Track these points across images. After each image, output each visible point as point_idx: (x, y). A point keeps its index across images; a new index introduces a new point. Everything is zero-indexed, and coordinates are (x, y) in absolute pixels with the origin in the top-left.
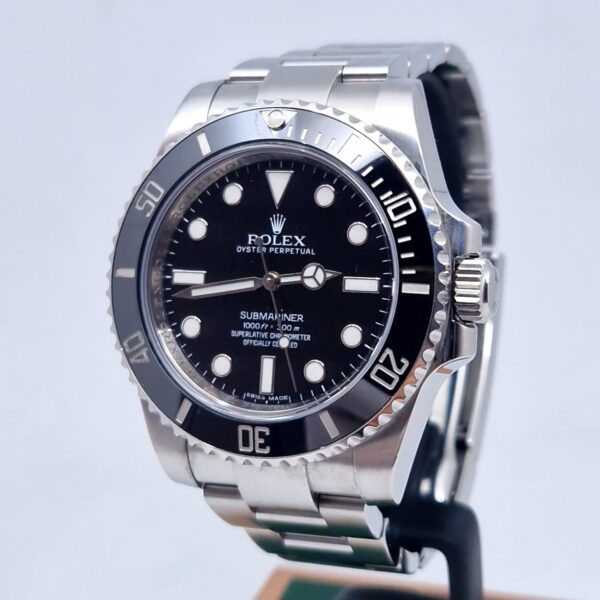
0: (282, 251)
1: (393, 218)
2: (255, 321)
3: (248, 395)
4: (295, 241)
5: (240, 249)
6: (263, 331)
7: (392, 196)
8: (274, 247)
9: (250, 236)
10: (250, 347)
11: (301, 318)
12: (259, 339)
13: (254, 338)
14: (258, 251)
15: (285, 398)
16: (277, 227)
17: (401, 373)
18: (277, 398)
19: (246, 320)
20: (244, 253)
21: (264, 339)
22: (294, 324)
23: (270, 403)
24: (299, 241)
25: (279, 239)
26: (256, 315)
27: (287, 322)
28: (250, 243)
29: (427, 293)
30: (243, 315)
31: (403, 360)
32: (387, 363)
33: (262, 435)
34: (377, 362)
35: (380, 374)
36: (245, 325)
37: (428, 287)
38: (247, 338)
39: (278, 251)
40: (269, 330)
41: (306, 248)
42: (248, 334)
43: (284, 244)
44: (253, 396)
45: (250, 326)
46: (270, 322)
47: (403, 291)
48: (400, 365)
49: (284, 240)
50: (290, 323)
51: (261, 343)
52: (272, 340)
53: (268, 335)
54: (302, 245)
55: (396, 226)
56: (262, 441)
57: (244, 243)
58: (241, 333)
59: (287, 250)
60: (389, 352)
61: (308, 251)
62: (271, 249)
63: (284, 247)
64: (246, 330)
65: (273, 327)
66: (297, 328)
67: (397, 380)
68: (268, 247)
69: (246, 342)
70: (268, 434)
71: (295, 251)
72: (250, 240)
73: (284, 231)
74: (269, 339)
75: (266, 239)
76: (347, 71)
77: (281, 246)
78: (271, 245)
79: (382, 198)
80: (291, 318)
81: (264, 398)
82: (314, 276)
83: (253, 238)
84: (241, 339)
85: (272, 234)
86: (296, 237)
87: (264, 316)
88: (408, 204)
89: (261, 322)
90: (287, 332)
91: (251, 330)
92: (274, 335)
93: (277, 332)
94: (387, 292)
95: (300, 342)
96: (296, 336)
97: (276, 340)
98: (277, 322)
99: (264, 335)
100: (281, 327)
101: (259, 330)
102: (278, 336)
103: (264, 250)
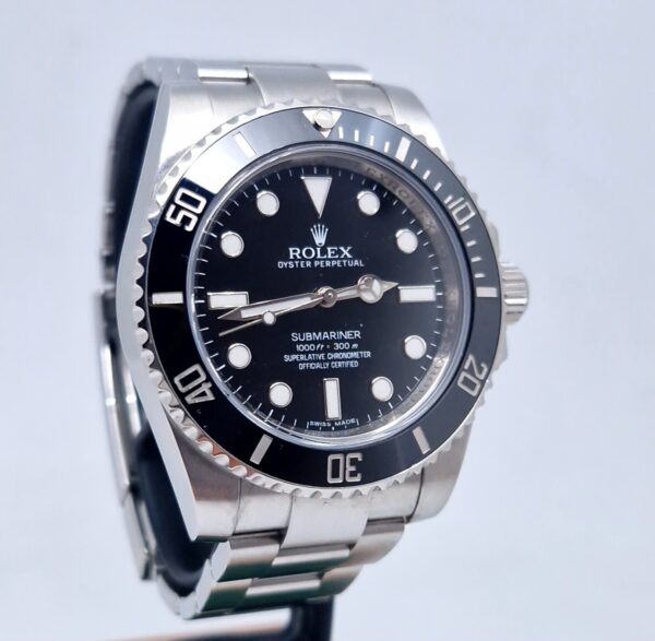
0: (328, 263)
1: (459, 222)
2: (309, 343)
3: (312, 423)
4: (340, 252)
5: (281, 264)
6: (319, 352)
7: (453, 200)
8: (319, 260)
9: (291, 249)
10: (308, 371)
11: (357, 334)
12: (316, 361)
13: (310, 361)
14: (302, 266)
16: (320, 238)
17: (482, 377)
18: (343, 423)
19: (299, 342)
20: (287, 269)
21: (321, 361)
22: (351, 342)
23: (338, 428)
24: (346, 252)
25: (324, 251)
26: (308, 336)
27: (343, 340)
28: (292, 257)
29: (495, 295)
30: (295, 337)
31: (483, 365)
32: (470, 370)
33: (354, 462)
34: (462, 369)
35: (466, 381)
36: (298, 347)
37: (494, 289)
38: (302, 362)
39: (324, 264)
40: (325, 351)
41: (353, 259)
42: (303, 357)
43: (330, 256)
44: (317, 424)
45: (304, 348)
46: (325, 342)
47: (478, 295)
48: (481, 370)
49: (329, 253)
50: (348, 340)
51: (318, 366)
52: (331, 361)
53: (326, 356)
54: (349, 256)
55: (461, 230)
56: (353, 469)
58: (295, 357)
59: (334, 263)
60: (471, 358)
61: (356, 263)
62: (316, 263)
63: (331, 260)
64: (300, 353)
65: (329, 346)
66: (355, 346)
67: (478, 385)
68: (312, 260)
69: (302, 367)
70: (360, 459)
71: (342, 263)
72: (291, 254)
73: (329, 242)
74: (327, 360)
75: (309, 252)
77: (327, 259)
78: (315, 258)
79: (446, 202)
80: (347, 335)
81: (329, 425)
82: (370, 288)
83: (295, 251)
84: (296, 363)
85: (315, 246)
86: (342, 249)
87: (318, 336)
89: (315, 342)
90: (345, 351)
91: (306, 353)
92: (331, 356)
93: (334, 352)
94: (440, 300)
95: (361, 360)
96: (355, 354)
97: (334, 360)
98: (333, 341)
99: (321, 357)
100: (338, 346)
101: (315, 352)
102: (337, 356)
103: (309, 264)
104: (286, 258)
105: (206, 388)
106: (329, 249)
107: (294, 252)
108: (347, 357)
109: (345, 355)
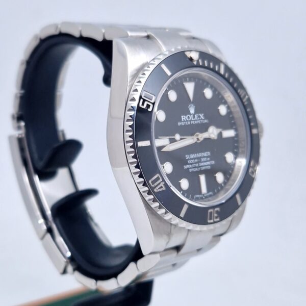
0: (196, 122)
2: (192, 159)
3: (196, 196)
4: (199, 117)
5: (179, 124)
7: (240, 91)
8: (193, 121)
9: (182, 117)
10: (193, 172)
11: (209, 153)
12: (195, 167)
13: (193, 168)
14: (187, 124)
16: (192, 111)
18: (208, 194)
19: (189, 159)
20: (181, 126)
21: (197, 167)
22: (207, 157)
23: (205, 197)
26: (192, 156)
27: (204, 157)
28: (183, 120)
30: (187, 157)
36: (188, 161)
38: (191, 168)
40: (198, 162)
41: (205, 119)
42: (190, 166)
43: (196, 119)
44: (198, 196)
45: (191, 162)
46: (198, 158)
49: (196, 117)
50: (206, 157)
51: (196, 169)
52: (200, 167)
54: (203, 118)
55: (245, 104)
57: (180, 120)
58: (188, 166)
59: (198, 122)
61: (206, 121)
64: (189, 164)
65: (199, 160)
66: (208, 159)
68: (190, 121)
69: (191, 170)
70: (219, 211)
71: (201, 122)
72: (182, 119)
73: (196, 112)
75: (189, 117)
77: (195, 120)
80: (205, 154)
81: (202, 196)
84: (188, 169)
85: (190, 115)
86: (200, 115)
87: (195, 156)
89: (194, 159)
90: (205, 162)
91: (191, 164)
92: (200, 164)
93: (201, 162)
94: (237, 135)
95: (211, 165)
96: (209, 163)
97: (202, 166)
98: (201, 157)
99: (197, 165)
100: (203, 160)
101: (195, 163)
102: (202, 164)
103: (189, 123)
105: (162, 184)
106: (196, 115)
107: (184, 118)
108: (207, 164)
109: (205, 164)
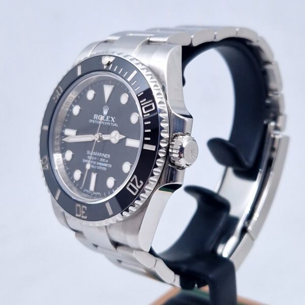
1: (144, 112)
3: (86, 190)
4: (111, 119)
6: (95, 161)
7: (145, 101)
9: (95, 115)
11: (109, 156)
14: (97, 123)
15: (99, 193)
16: (105, 112)
17: (139, 188)
18: (96, 193)
19: (89, 155)
20: (92, 123)
21: (94, 165)
22: (106, 159)
23: (93, 195)
24: (113, 120)
25: (105, 118)
27: (104, 158)
28: (95, 119)
29: (154, 150)
30: (88, 152)
31: (141, 182)
32: (134, 182)
33: (84, 210)
34: (129, 181)
35: (131, 187)
36: (88, 157)
37: (155, 147)
39: (105, 123)
40: (97, 161)
42: (89, 161)
46: (98, 157)
47: (144, 148)
48: (139, 184)
49: (107, 119)
52: (97, 166)
53: (96, 163)
55: (145, 116)
56: (84, 212)
58: (86, 161)
59: (108, 123)
60: (135, 177)
61: (115, 125)
63: (107, 122)
64: (88, 159)
65: (98, 159)
66: (107, 161)
67: (137, 190)
70: (86, 209)
71: (110, 124)
73: (108, 114)
75: (100, 117)
76: (151, 39)
79: (141, 102)
80: (105, 156)
81: (91, 193)
82: (115, 137)
84: (86, 163)
85: (103, 115)
86: (112, 118)
87: (96, 154)
88: (151, 106)
89: (94, 156)
90: (103, 162)
92: (98, 163)
93: (99, 162)
95: (108, 168)
96: (106, 165)
97: (99, 165)
98: (101, 157)
100: (101, 160)
101: (93, 160)
102: (100, 164)
104: (93, 119)
105: (47, 165)
106: (107, 117)
107: (96, 116)
108: (104, 166)
109: (103, 164)
